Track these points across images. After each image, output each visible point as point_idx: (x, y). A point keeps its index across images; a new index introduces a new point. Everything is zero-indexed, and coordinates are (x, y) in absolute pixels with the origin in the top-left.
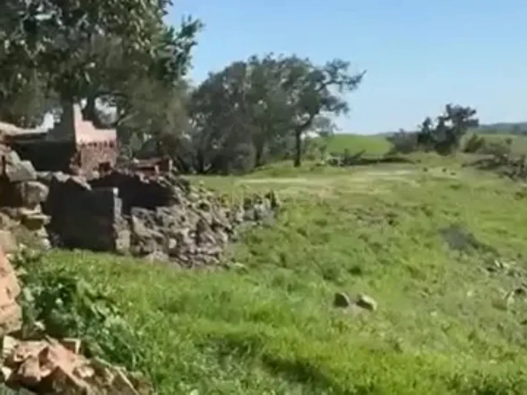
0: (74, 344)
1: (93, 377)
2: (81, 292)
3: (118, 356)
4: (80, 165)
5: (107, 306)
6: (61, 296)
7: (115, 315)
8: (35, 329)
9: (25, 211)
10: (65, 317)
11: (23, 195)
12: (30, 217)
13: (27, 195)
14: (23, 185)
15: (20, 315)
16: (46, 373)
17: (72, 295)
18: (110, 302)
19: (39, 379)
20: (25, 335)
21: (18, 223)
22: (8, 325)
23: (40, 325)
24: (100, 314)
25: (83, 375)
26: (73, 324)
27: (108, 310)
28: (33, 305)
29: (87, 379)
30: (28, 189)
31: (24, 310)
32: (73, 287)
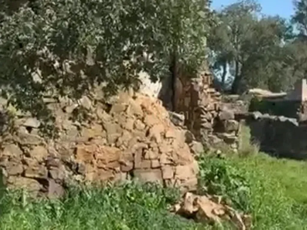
0: (218, 198)
1: (224, 215)
2: (228, 173)
3: (241, 206)
4: (303, 112)
5: (242, 181)
6: (218, 175)
7: (245, 186)
8: (204, 190)
9: (226, 135)
10: (216, 185)
11: (225, 126)
12: (229, 137)
13: (227, 126)
14: (226, 121)
15: (196, 183)
16: (196, 209)
17: (223, 175)
18: (243, 179)
19: (191, 212)
20: (197, 193)
21: (223, 140)
22: (190, 187)
23: (206, 188)
24: (235, 184)
25: (217, 213)
26: (219, 189)
27: (241, 183)
28: (204, 179)
29: (219, 216)
30: (229, 123)
31: (199, 180)
32: (224, 171)
